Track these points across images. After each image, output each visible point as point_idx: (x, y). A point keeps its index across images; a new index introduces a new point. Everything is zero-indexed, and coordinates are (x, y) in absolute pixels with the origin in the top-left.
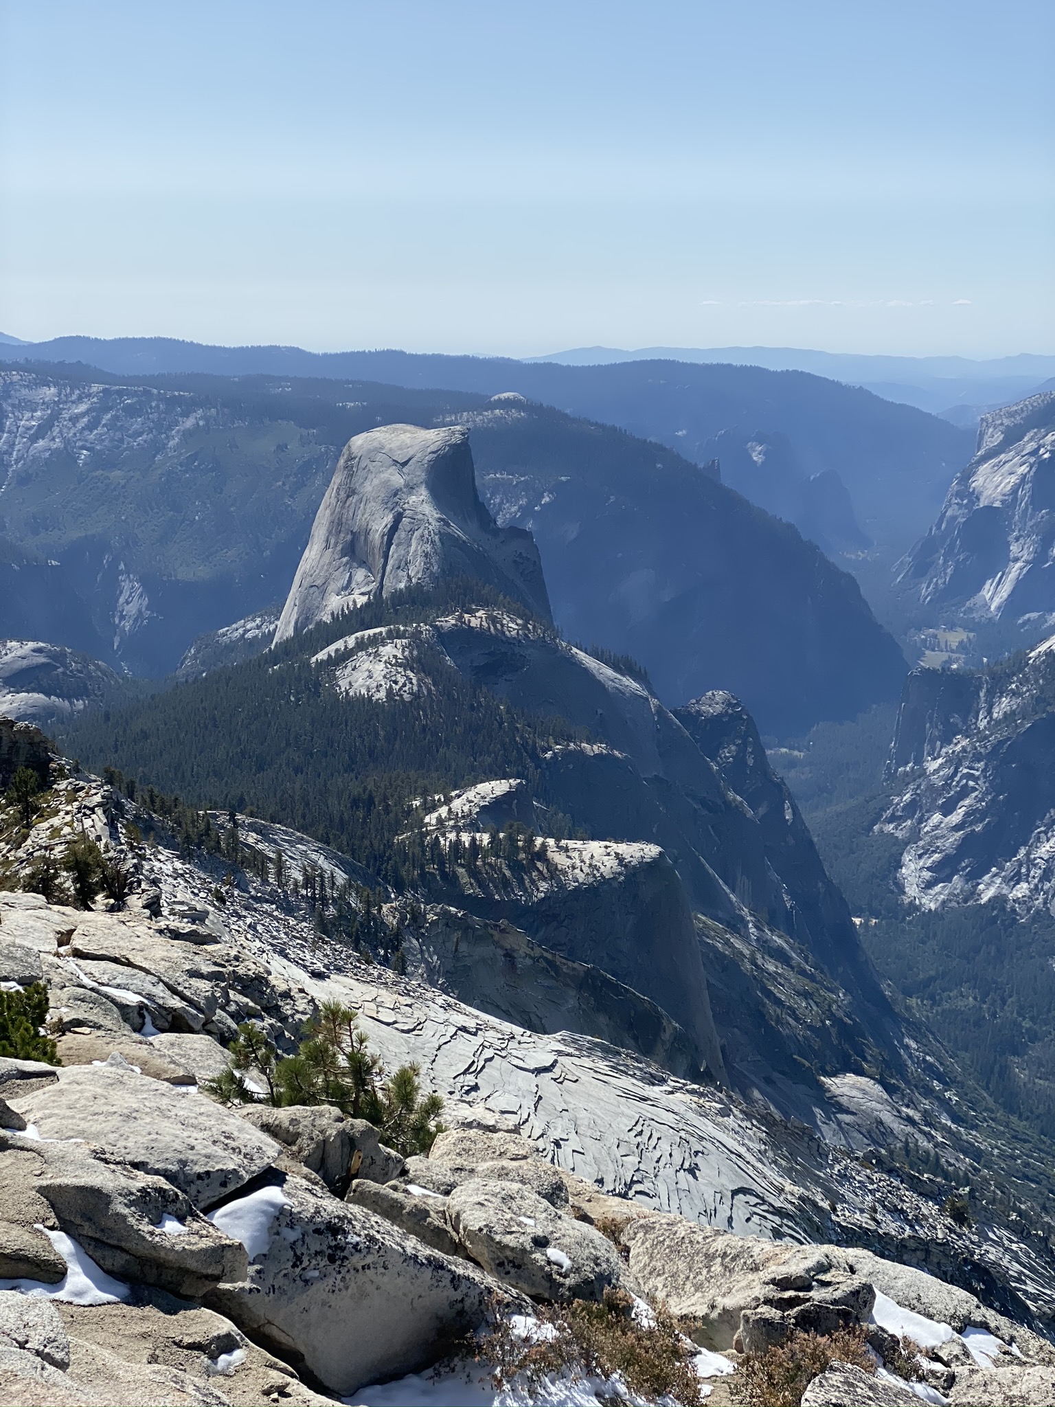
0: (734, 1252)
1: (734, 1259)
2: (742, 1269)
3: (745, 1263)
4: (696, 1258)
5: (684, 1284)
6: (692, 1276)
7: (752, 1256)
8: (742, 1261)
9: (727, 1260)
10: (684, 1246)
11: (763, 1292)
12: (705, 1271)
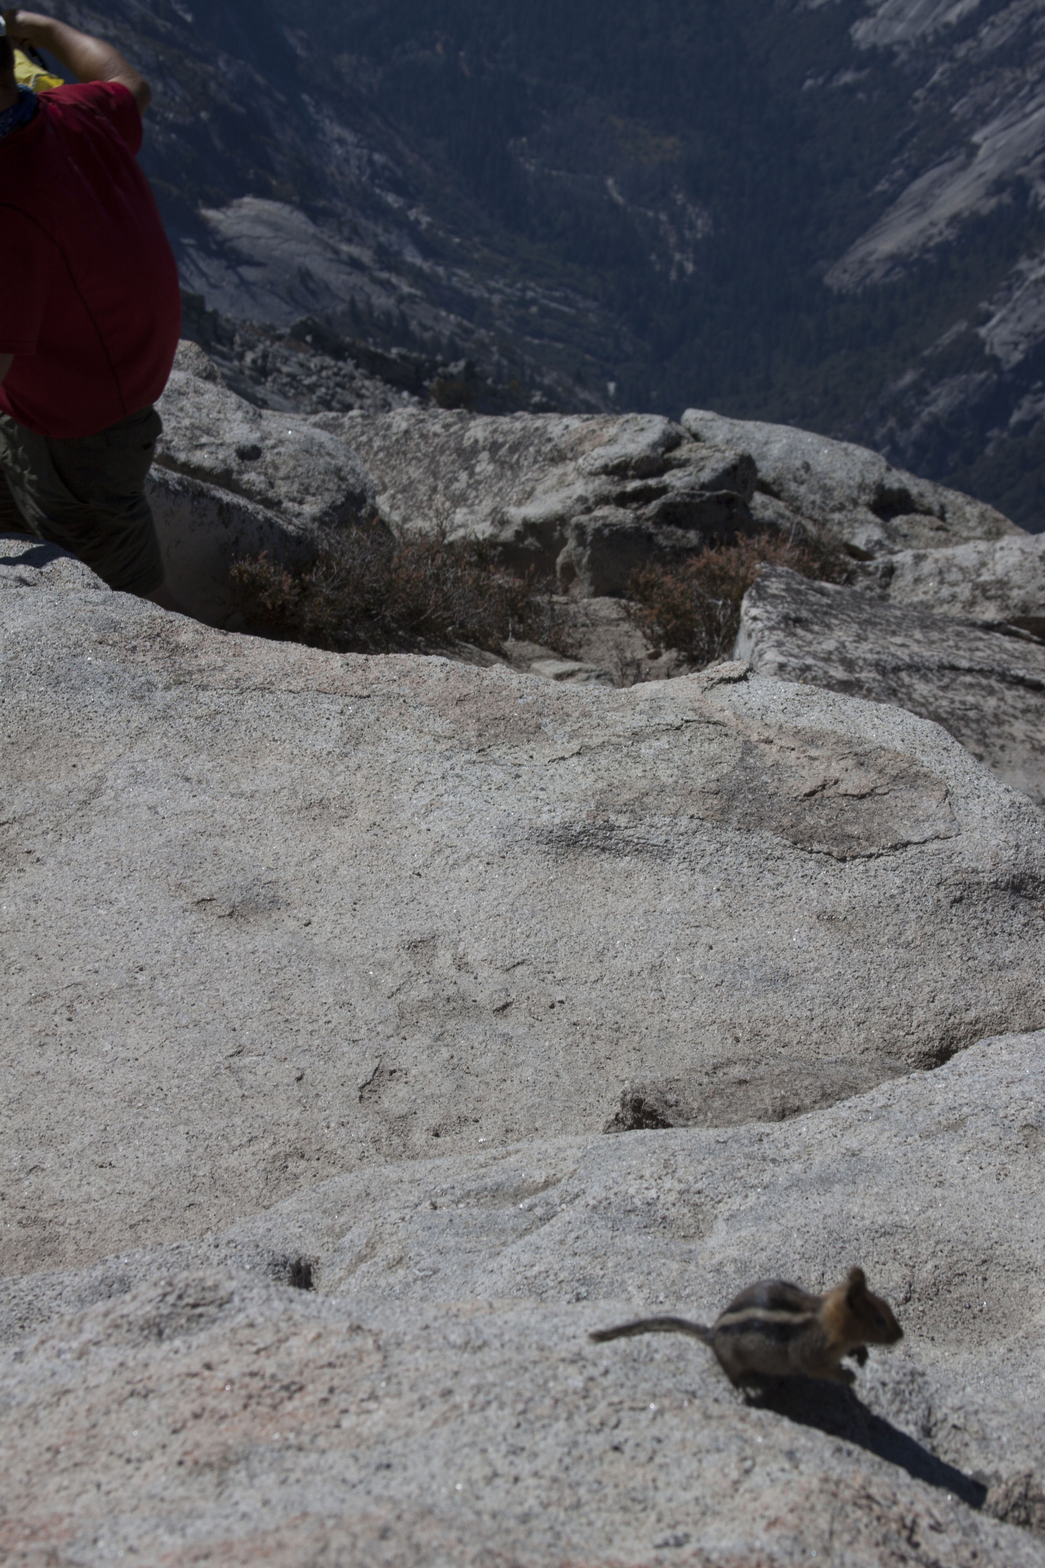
0: (511, 438)
1: (514, 449)
2: (535, 462)
3: (538, 452)
4: (443, 459)
5: (430, 499)
6: (441, 486)
7: (549, 440)
8: (531, 449)
9: (504, 451)
10: (412, 444)
11: (591, 487)
12: (464, 476)
